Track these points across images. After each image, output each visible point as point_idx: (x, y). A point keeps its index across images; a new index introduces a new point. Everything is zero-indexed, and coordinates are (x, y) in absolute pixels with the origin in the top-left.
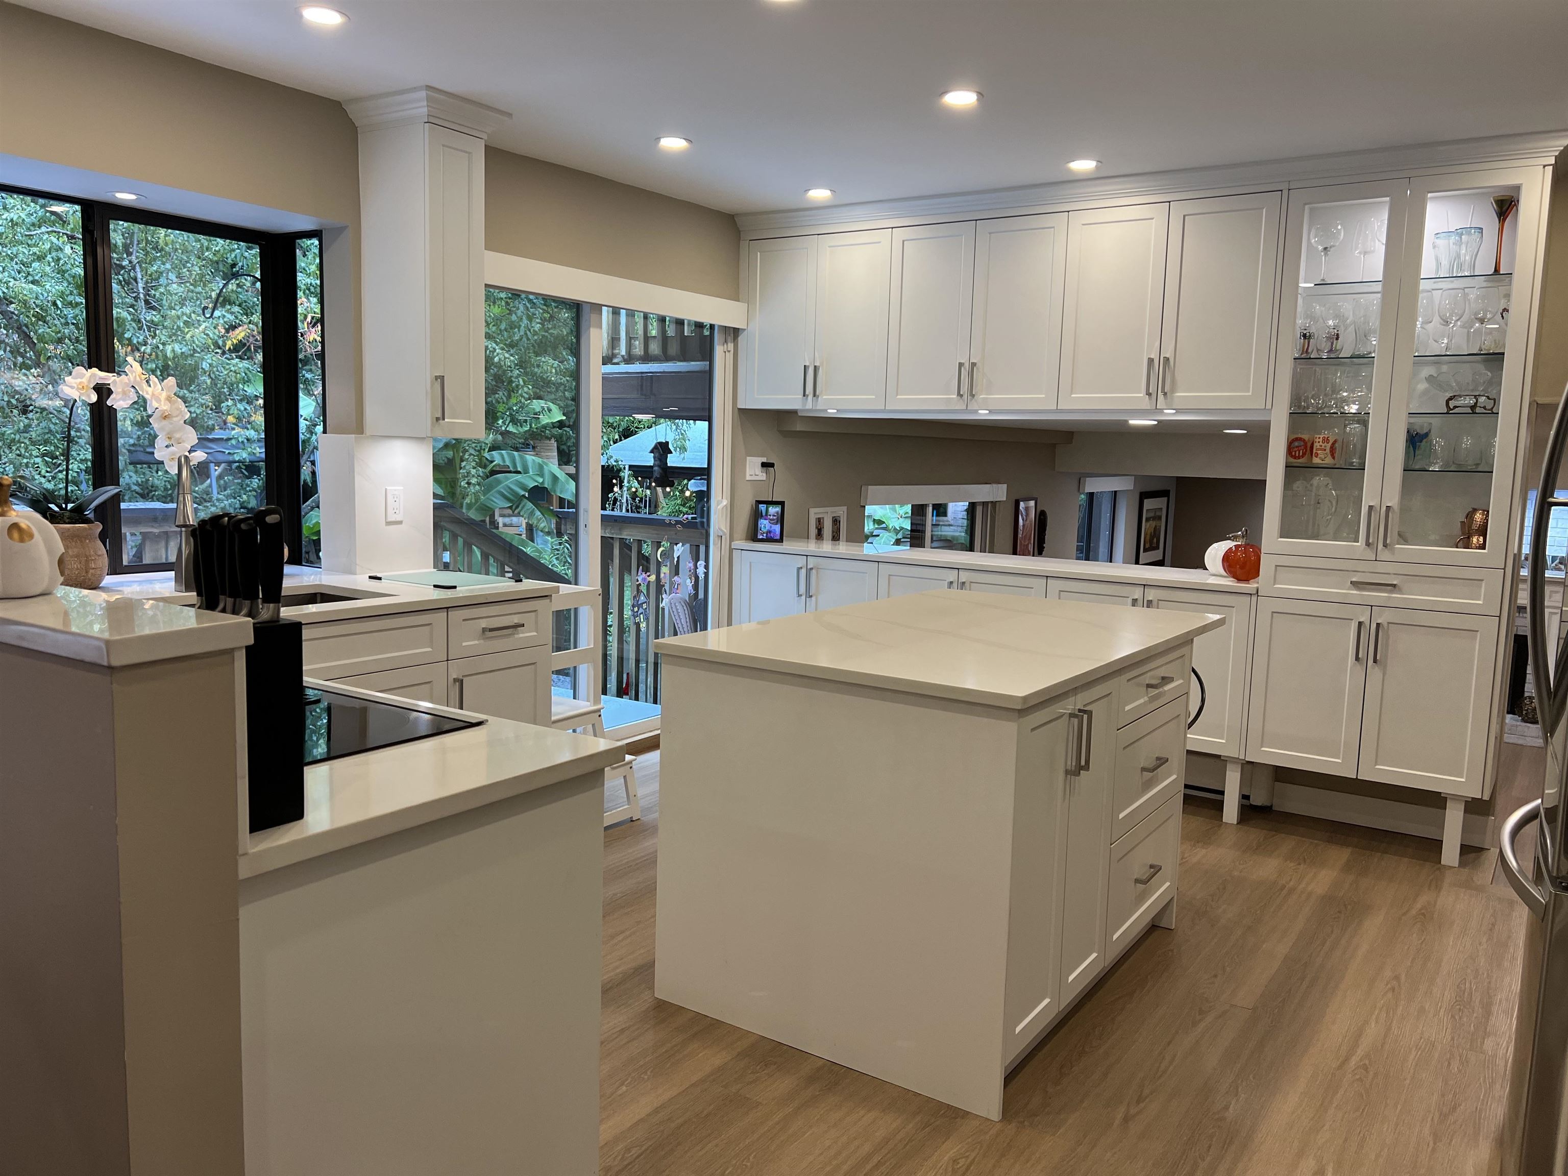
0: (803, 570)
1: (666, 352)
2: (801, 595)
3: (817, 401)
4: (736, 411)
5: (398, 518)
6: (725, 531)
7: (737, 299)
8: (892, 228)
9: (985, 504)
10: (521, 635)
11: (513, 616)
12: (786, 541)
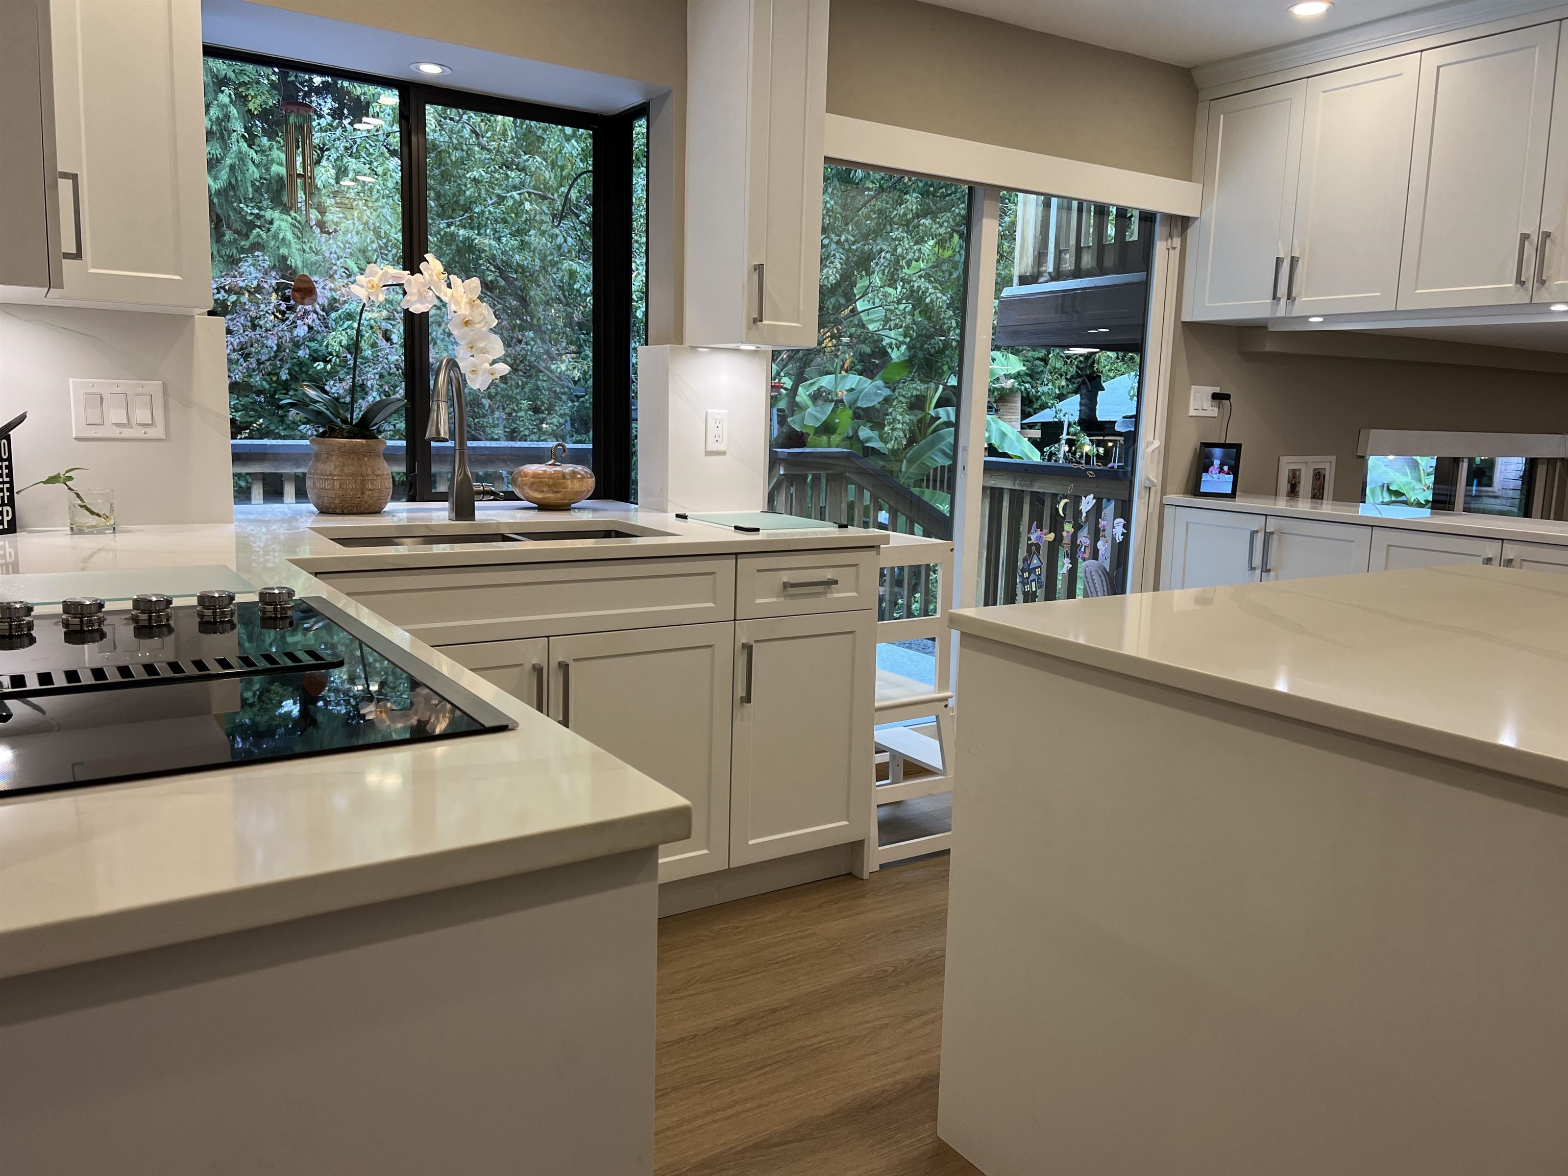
0: (1259, 534)
1: (1102, 265)
2: (1255, 569)
3: (1293, 305)
4: (1180, 324)
5: (721, 447)
6: (1155, 481)
7: (1189, 179)
8: (1422, 51)
9: (1551, 462)
10: (836, 595)
11: (827, 569)
12: (1241, 496)
